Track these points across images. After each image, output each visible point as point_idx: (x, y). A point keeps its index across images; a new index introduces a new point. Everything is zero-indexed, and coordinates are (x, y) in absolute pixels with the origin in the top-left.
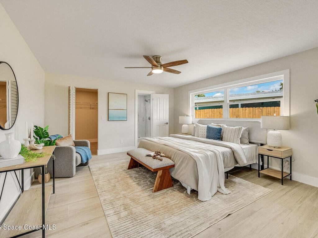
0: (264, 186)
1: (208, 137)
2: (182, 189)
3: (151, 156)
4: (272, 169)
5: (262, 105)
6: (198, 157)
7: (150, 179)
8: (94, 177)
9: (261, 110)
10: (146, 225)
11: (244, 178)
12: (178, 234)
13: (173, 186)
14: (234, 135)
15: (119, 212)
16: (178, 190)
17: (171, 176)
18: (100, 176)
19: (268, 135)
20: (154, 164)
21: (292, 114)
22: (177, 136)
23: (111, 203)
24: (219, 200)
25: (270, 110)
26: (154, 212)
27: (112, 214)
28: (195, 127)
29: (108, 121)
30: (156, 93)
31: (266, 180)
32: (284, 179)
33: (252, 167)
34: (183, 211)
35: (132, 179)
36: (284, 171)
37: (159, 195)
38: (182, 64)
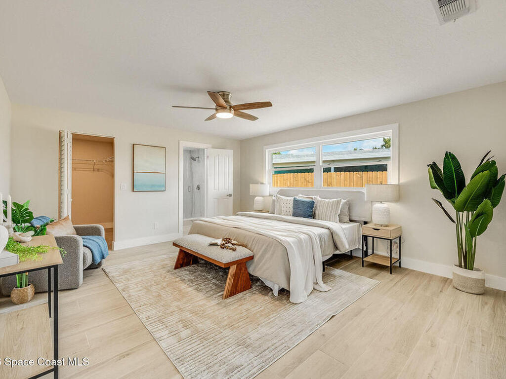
0: (371, 277)
1: (295, 215)
2: (266, 289)
3: (217, 245)
4: (377, 255)
5: (366, 169)
6: (289, 242)
7: (214, 281)
8: (118, 285)
9: (360, 175)
10: (222, 344)
11: (345, 269)
12: (271, 349)
13: (251, 287)
14: (331, 210)
15: (177, 332)
16: (260, 292)
17: (249, 273)
18: (129, 282)
19: (373, 209)
20: (224, 257)
21: (401, 182)
22: (250, 214)
23: (160, 320)
24: (317, 300)
25: (371, 176)
26: (231, 326)
27: (166, 337)
28: (274, 201)
29: (133, 191)
30: (213, 148)
31: (371, 269)
32: (393, 266)
33: (354, 254)
34: (271, 320)
35: (185, 283)
36: (393, 256)
37: (233, 302)
38: (262, 107)
